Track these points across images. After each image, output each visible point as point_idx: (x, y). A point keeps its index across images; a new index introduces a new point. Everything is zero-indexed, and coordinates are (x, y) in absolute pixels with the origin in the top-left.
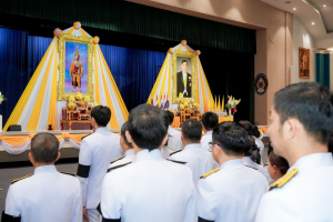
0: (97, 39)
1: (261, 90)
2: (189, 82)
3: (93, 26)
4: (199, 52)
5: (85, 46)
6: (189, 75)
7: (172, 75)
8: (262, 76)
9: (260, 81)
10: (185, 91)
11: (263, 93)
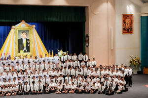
1: (87, 44)
2: (27, 44)
4: (34, 26)
6: (27, 40)
7: (14, 41)
8: (88, 36)
9: (87, 38)
10: (25, 49)
11: (88, 46)
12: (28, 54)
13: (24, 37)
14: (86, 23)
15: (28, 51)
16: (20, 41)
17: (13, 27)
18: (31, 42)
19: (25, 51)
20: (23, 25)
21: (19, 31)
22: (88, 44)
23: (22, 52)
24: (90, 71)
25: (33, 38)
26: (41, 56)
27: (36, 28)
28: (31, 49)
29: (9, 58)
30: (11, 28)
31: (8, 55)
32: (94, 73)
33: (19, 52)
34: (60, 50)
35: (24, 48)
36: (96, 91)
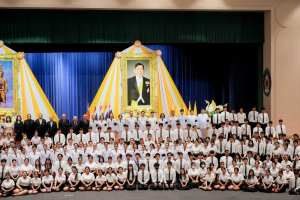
0: (21, 54)
1: (267, 90)
2: (145, 87)
3: (16, 41)
4: (159, 52)
5: (8, 63)
7: (120, 82)
8: (268, 72)
9: (267, 78)
10: (141, 98)
11: (268, 94)
12: (147, 108)
13: (138, 74)
14: (265, 46)
15: (147, 102)
16: (132, 82)
17: (118, 54)
18: (152, 84)
19: (140, 103)
20: (136, 51)
21: (129, 62)
22: (270, 89)
23: (134, 103)
24: (271, 146)
25: (156, 78)
26: (173, 113)
27: (162, 57)
28: (152, 99)
29: (109, 116)
30: (113, 57)
31: (107, 110)
32: (280, 151)
33: (129, 104)
34: (210, 102)
35: (138, 95)
36: (284, 188)
